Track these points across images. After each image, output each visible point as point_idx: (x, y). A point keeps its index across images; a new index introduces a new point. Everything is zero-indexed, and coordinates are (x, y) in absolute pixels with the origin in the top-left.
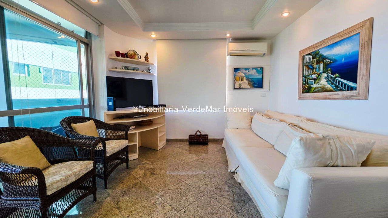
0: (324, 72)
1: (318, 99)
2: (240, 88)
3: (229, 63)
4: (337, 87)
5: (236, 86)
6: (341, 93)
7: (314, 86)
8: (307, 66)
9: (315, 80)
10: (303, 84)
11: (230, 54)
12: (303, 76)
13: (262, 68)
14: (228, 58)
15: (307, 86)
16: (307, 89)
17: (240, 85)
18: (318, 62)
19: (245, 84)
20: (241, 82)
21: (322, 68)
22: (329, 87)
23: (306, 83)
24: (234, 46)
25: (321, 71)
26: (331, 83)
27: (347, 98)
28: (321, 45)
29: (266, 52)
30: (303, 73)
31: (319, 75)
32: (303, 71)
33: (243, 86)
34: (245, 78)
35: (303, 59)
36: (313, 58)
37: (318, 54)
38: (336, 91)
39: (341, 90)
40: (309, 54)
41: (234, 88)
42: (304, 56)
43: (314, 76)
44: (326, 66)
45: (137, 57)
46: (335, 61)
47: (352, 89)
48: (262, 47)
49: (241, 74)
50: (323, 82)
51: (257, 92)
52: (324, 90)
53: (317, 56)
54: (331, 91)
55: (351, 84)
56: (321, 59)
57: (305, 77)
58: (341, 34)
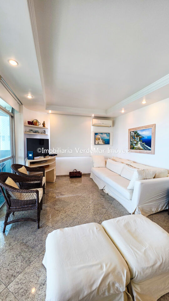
0: (139, 141)
1: (137, 152)
2: (98, 144)
3: (93, 130)
4: (144, 148)
5: (96, 143)
6: (146, 151)
7: (135, 146)
8: (132, 137)
9: (136, 144)
10: (130, 145)
11: (94, 125)
12: (131, 141)
13: (109, 134)
14: (92, 127)
15: (132, 146)
16: (132, 148)
17: (98, 142)
18: (137, 136)
19: (101, 142)
20: (99, 141)
21: (138, 139)
22: (141, 148)
23: (131, 145)
24: (96, 121)
25: (138, 140)
26: (142, 146)
27: (148, 153)
28: (138, 129)
29: (111, 125)
30: (131, 140)
31: (137, 142)
33: (99, 143)
34: (101, 139)
35: (131, 133)
36: (135, 134)
37: (137, 132)
38: (144, 150)
39: (146, 150)
40: (133, 132)
41: (95, 144)
43: (135, 142)
44: (140, 139)
45: (38, 124)
46: (144, 137)
47: (150, 150)
48: (109, 122)
49: (99, 136)
50: (139, 145)
51: (106, 146)
52: (139, 149)
53: (137, 134)
54: (142, 150)
55: (149, 148)
56: (138, 135)
57: (131, 142)
58: (146, 127)
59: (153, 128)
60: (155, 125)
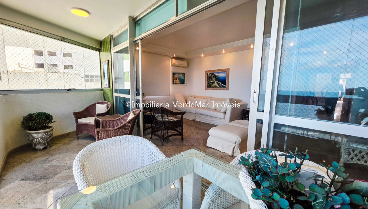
1: (213, 90)
3: (171, 70)
4: (221, 86)
5: (174, 83)
6: (221, 88)
7: (212, 85)
8: (209, 77)
9: (213, 83)
10: (207, 84)
11: (172, 65)
13: (184, 74)
14: (171, 67)
15: (209, 85)
17: (176, 82)
18: (214, 77)
20: (176, 80)
24: (174, 61)
25: (215, 80)
26: (218, 85)
27: (223, 90)
28: (215, 71)
29: (187, 66)
30: (207, 80)
32: (207, 79)
33: (177, 82)
36: (212, 75)
37: (214, 74)
40: (210, 73)
42: (207, 73)
44: (217, 79)
46: (220, 78)
47: (225, 87)
48: (184, 63)
49: (176, 76)
50: (216, 84)
51: (182, 86)
52: (216, 87)
54: (218, 87)
55: (224, 85)
57: (208, 81)
58: (221, 70)
59: (228, 71)
60: (229, 69)
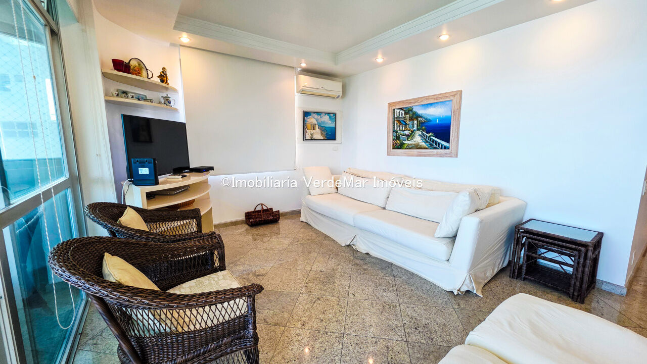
0: (418, 130)
1: (412, 155)
2: (312, 139)
3: (299, 104)
4: (432, 145)
5: (308, 137)
6: (435, 151)
7: (407, 142)
8: (399, 121)
9: (408, 136)
10: (393, 140)
12: (394, 131)
13: (335, 114)
14: (298, 97)
15: (398, 142)
16: (398, 145)
17: (312, 135)
18: (411, 119)
19: (317, 134)
20: (313, 131)
21: (415, 126)
22: (423, 144)
23: (397, 138)
24: (306, 81)
25: (415, 128)
26: (426, 141)
27: (441, 156)
28: (415, 102)
29: (340, 94)
30: (394, 128)
31: (412, 132)
32: (394, 125)
33: (315, 137)
34: (317, 126)
35: (394, 113)
36: (406, 113)
37: (412, 111)
38: (431, 149)
39: (435, 148)
40: (401, 109)
41: (305, 139)
42: (394, 110)
43: (407, 132)
44: (421, 124)
45: (144, 73)
46: (430, 121)
47: (445, 148)
48: (334, 87)
49: (312, 120)
50: (417, 139)
51: (330, 144)
52: (418, 147)
53: (411, 113)
54: (425, 148)
55: (444, 143)
56: (415, 116)
57: (396, 132)
58: (436, 97)
59: (455, 100)
60: (461, 92)
